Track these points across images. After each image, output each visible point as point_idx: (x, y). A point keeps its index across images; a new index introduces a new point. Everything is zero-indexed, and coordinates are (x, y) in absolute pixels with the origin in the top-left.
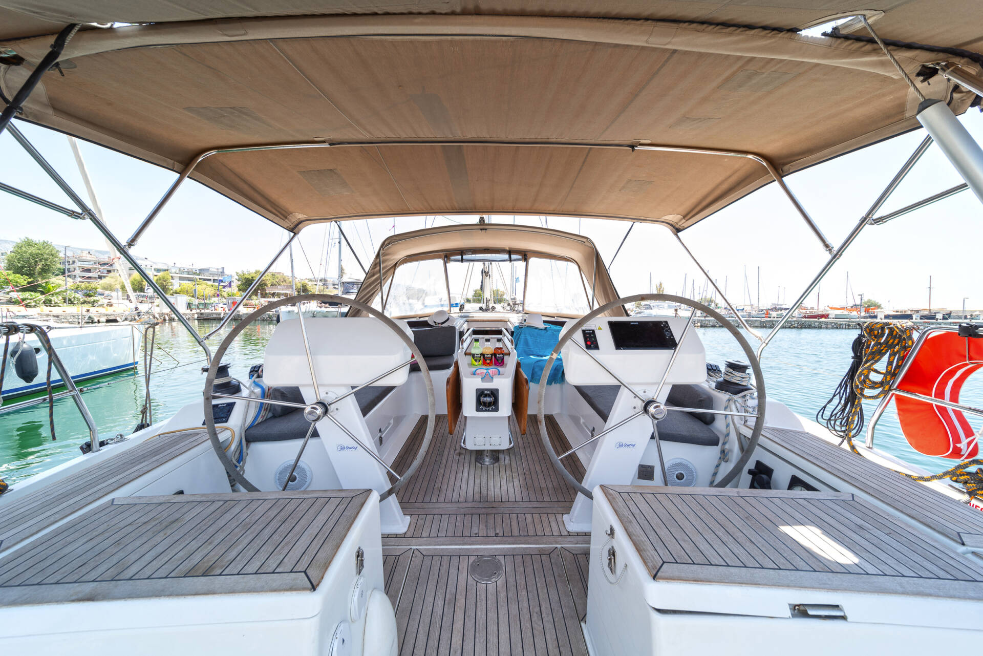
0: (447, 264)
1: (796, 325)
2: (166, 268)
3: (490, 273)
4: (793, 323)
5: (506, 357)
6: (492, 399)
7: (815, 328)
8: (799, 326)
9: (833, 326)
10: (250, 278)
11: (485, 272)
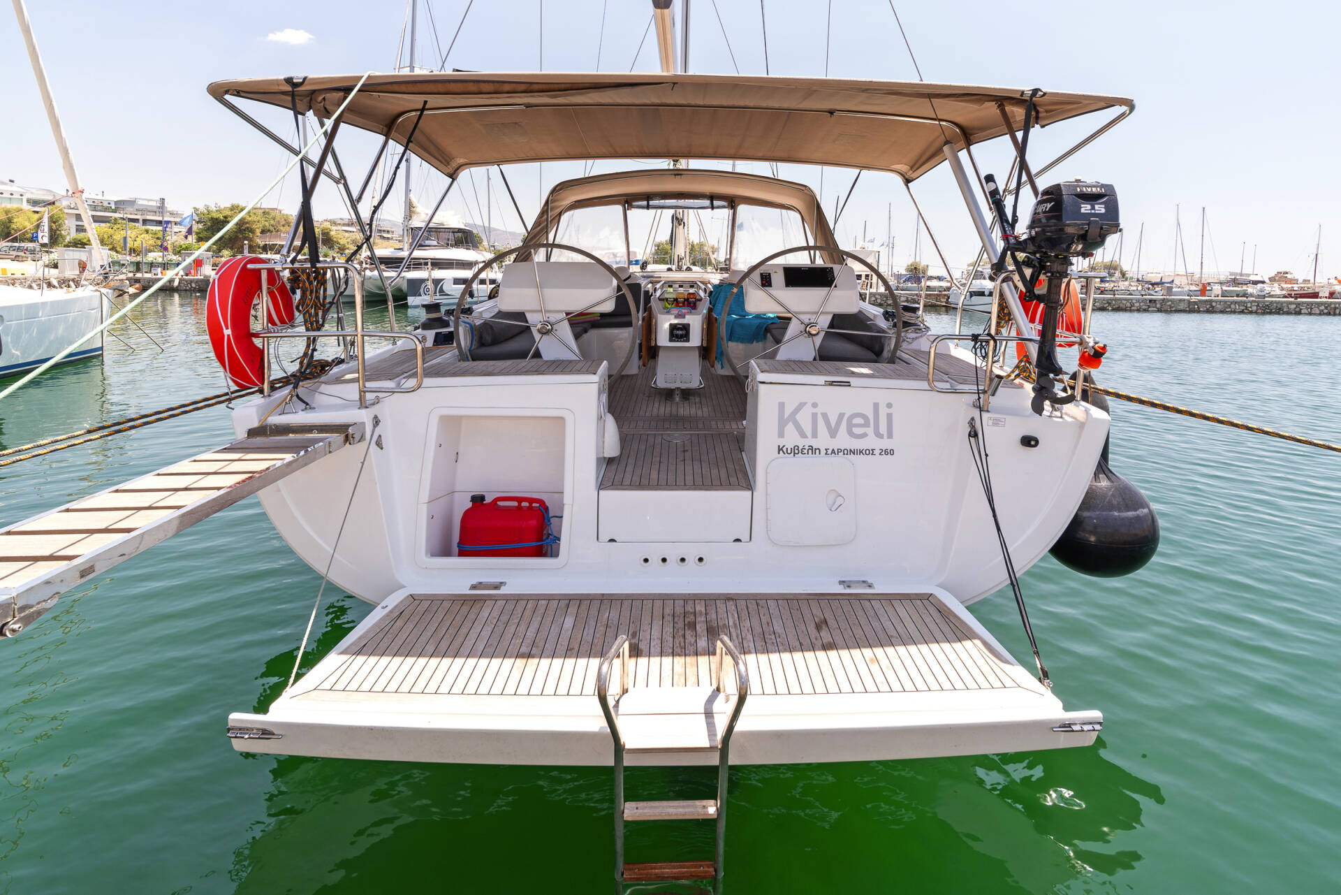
0: (628, 212)
1: (1254, 308)
2: (50, 198)
3: (685, 220)
4: (1249, 305)
5: (698, 303)
6: (684, 332)
7: (1288, 313)
8: (1260, 311)
9: (1323, 310)
10: (222, 218)
11: (676, 218)
